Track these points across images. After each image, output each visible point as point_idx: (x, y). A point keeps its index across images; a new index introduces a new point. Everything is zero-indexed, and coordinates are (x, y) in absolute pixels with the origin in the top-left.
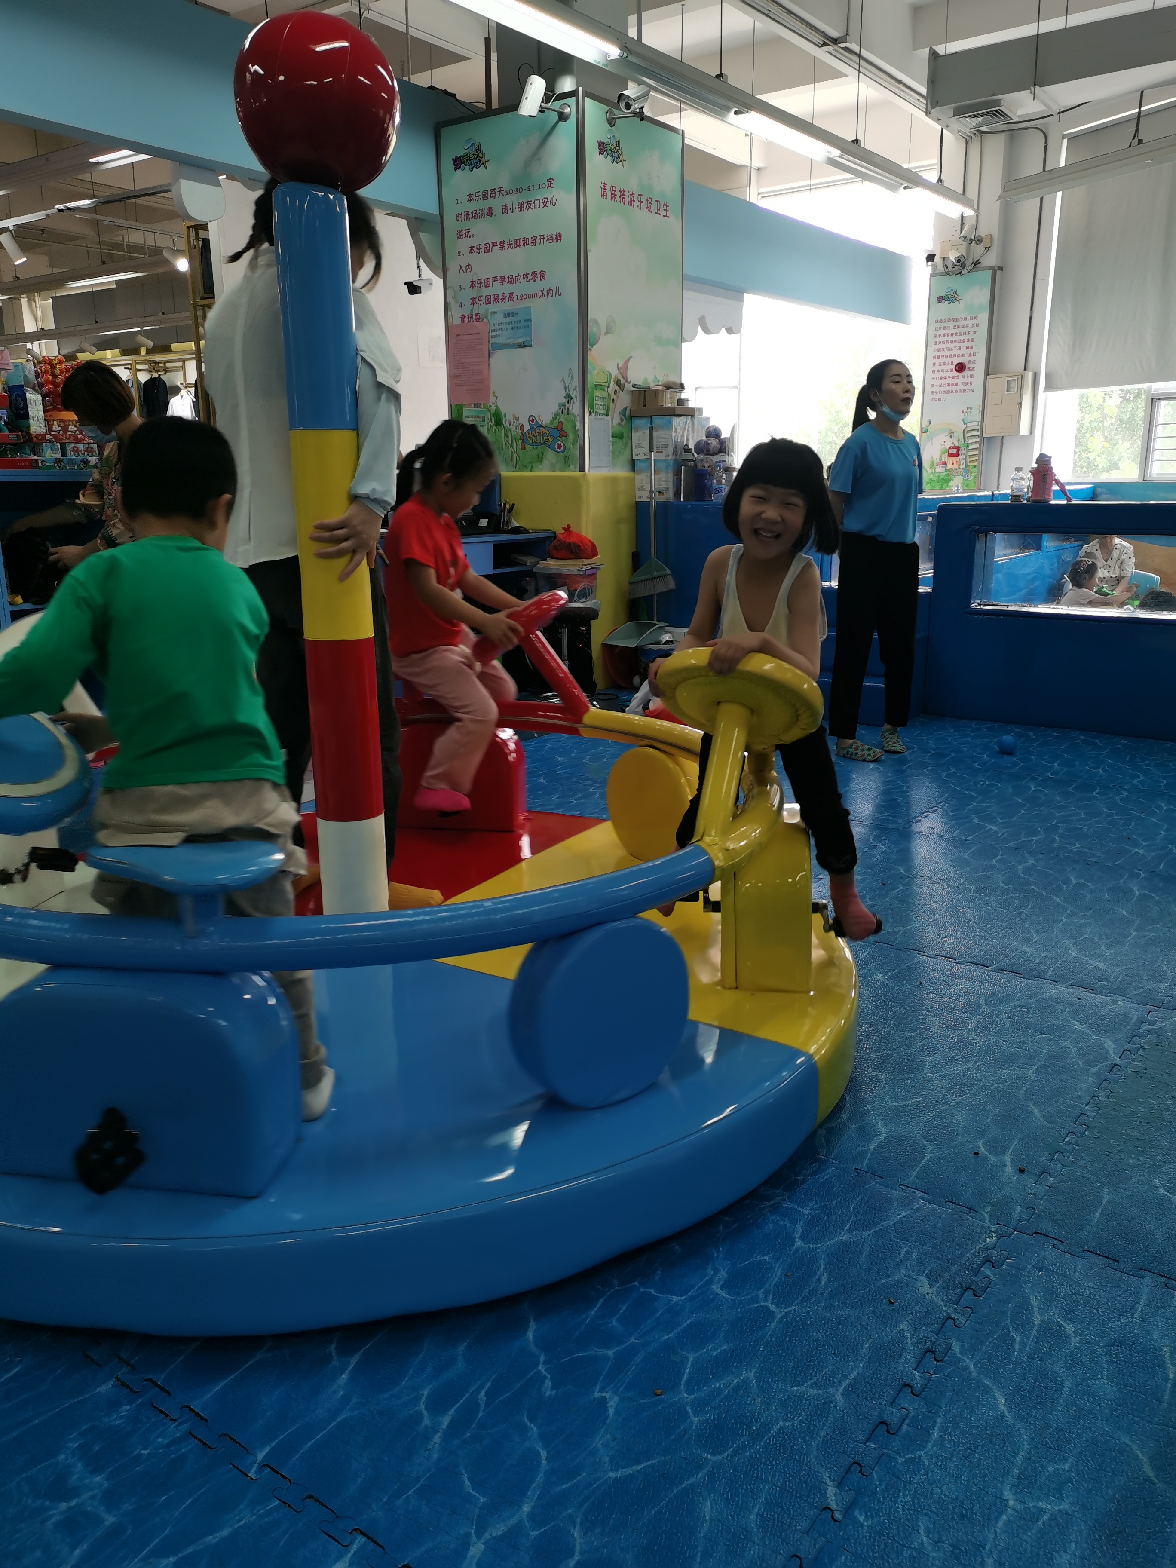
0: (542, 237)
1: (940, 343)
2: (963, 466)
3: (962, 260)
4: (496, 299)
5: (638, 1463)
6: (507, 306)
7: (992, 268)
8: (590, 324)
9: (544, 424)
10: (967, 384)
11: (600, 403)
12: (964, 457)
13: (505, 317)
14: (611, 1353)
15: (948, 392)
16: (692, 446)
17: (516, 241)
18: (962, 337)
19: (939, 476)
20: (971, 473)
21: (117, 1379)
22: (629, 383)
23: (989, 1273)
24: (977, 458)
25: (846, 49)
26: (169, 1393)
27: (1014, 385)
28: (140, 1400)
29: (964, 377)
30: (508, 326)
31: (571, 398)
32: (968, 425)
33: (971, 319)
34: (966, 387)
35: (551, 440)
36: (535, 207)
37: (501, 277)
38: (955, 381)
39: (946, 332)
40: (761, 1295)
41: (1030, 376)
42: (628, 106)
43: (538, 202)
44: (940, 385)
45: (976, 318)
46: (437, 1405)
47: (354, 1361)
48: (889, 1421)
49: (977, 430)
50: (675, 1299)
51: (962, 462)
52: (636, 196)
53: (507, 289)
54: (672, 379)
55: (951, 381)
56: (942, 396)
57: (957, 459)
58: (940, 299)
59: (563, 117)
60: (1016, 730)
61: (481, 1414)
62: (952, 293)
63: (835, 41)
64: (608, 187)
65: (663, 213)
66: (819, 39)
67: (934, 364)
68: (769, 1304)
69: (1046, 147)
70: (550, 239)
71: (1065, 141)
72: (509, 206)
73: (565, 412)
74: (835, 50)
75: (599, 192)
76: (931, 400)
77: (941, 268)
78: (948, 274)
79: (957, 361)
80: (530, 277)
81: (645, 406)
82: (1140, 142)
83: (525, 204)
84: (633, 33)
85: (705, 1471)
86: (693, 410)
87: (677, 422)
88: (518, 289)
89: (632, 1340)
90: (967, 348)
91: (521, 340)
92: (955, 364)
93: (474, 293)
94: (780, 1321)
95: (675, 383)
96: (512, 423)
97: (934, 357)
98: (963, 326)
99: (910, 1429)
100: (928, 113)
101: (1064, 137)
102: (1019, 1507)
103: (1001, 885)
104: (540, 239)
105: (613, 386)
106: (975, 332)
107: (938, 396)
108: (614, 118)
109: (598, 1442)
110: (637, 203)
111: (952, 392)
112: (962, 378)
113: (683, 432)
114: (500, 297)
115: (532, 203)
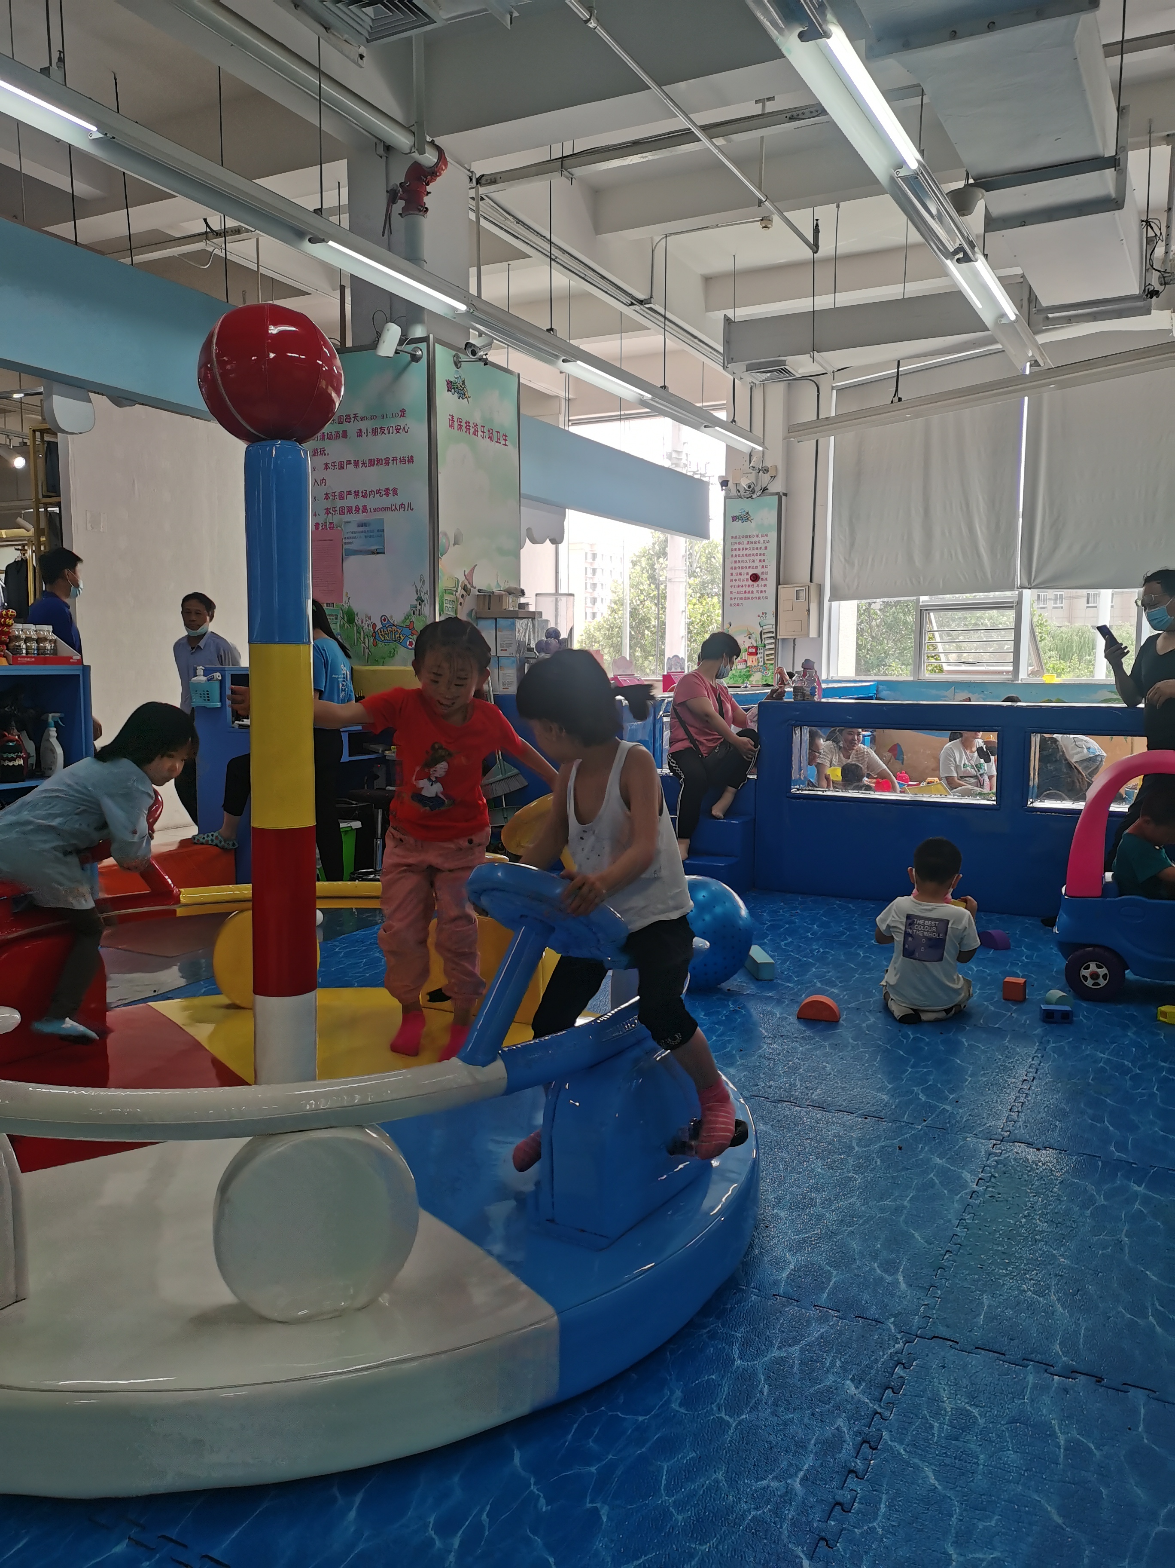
0: (395, 459)
1: (736, 556)
2: (762, 664)
3: (752, 486)
4: (350, 510)
5: (637, 1559)
6: (361, 517)
7: (778, 494)
8: (440, 536)
9: (396, 623)
10: (761, 592)
11: (449, 606)
12: (762, 655)
13: (358, 526)
14: (593, 1469)
15: (745, 598)
16: (533, 645)
17: (370, 461)
18: (755, 552)
19: (740, 672)
20: (769, 670)
21: (129, 1538)
22: (475, 588)
23: (902, 1374)
24: (773, 657)
25: (650, 309)
26: (185, 1546)
27: (802, 594)
28: (158, 1555)
29: (758, 586)
30: (363, 535)
31: (423, 601)
32: (764, 627)
33: (762, 536)
34: (761, 595)
35: (402, 638)
36: (389, 433)
37: (355, 492)
38: (751, 589)
39: (741, 546)
40: (715, 1409)
41: (813, 587)
42: (474, 353)
43: (391, 429)
44: (738, 593)
45: (766, 535)
46: (446, 1528)
47: (358, 1499)
48: (842, 1501)
49: (772, 632)
50: (641, 1418)
51: (760, 660)
52: (479, 427)
53: (361, 502)
54: (513, 585)
55: (747, 589)
56: (740, 602)
57: (756, 657)
58: (734, 519)
59: (415, 358)
60: (838, 902)
61: (487, 1533)
62: (744, 513)
63: (641, 302)
64: (455, 419)
65: (503, 442)
66: (628, 300)
67: (732, 574)
68: (723, 1415)
69: (818, 396)
70: (403, 461)
71: (834, 391)
72: (364, 431)
73: (417, 613)
74: (641, 309)
75: (447, 423)
76: (731, 605)
77: (734, 493)
78: (740, 497)
79: (752, 572)
80: (383, 493)
81: (489, 609)
82: (900, 400)
83: (379, 430)
84: (473, 290)
85: (697, 1559)
86: (534, 613)
87: (520, 624)
88: (372, 502)
89: (610, 1457)
90: (760, 561)
91: (374, 548)
92: (750, 574)
93: (328, 504)
94: (736, 1428)
95: (516, 589)
96: (364, 621)
97: (732, 568)
98: (755, 543)
99: (861, 1506)
100: (725, 368)
101: (833, 388)
102: (961, 1559)
103: (851, 1041)
104: (393, 460)
105: (460, 591)
106: (766, 548)
107: (736, 602)
108: (460, 362)
109: (599, 1545)
110: (480, 433)
111: (749, 598)
112: (756, 587)
113: (525, 633)
114: (354, 509)
115: (386, 429)
